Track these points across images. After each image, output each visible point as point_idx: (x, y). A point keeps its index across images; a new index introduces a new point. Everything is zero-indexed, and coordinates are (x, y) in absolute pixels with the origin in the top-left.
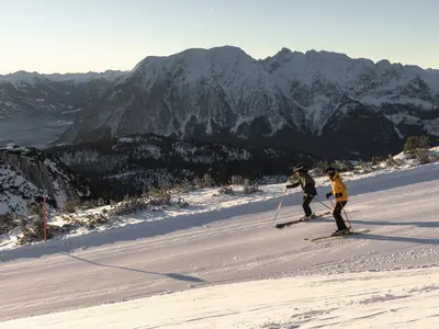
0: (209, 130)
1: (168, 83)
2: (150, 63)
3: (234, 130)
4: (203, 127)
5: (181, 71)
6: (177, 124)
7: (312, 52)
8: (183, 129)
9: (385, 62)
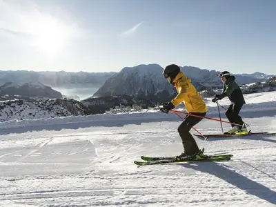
0: (146, 94)
1: (132, 77)
2: (126, 70)
3: (156, 94)
4: (144, 93)
5: (137, 73)
6: (135, 92)
7: (186, 67)
8: (137, 94)
9: (214, 71)
